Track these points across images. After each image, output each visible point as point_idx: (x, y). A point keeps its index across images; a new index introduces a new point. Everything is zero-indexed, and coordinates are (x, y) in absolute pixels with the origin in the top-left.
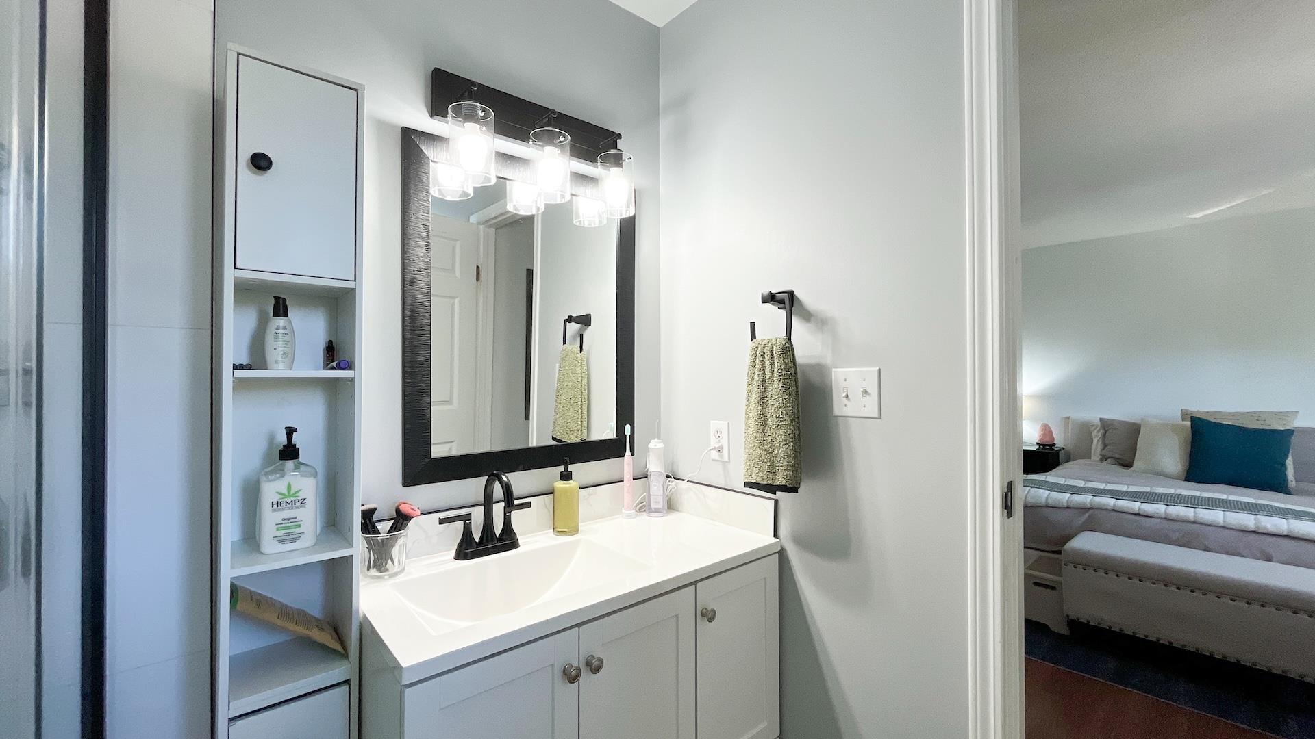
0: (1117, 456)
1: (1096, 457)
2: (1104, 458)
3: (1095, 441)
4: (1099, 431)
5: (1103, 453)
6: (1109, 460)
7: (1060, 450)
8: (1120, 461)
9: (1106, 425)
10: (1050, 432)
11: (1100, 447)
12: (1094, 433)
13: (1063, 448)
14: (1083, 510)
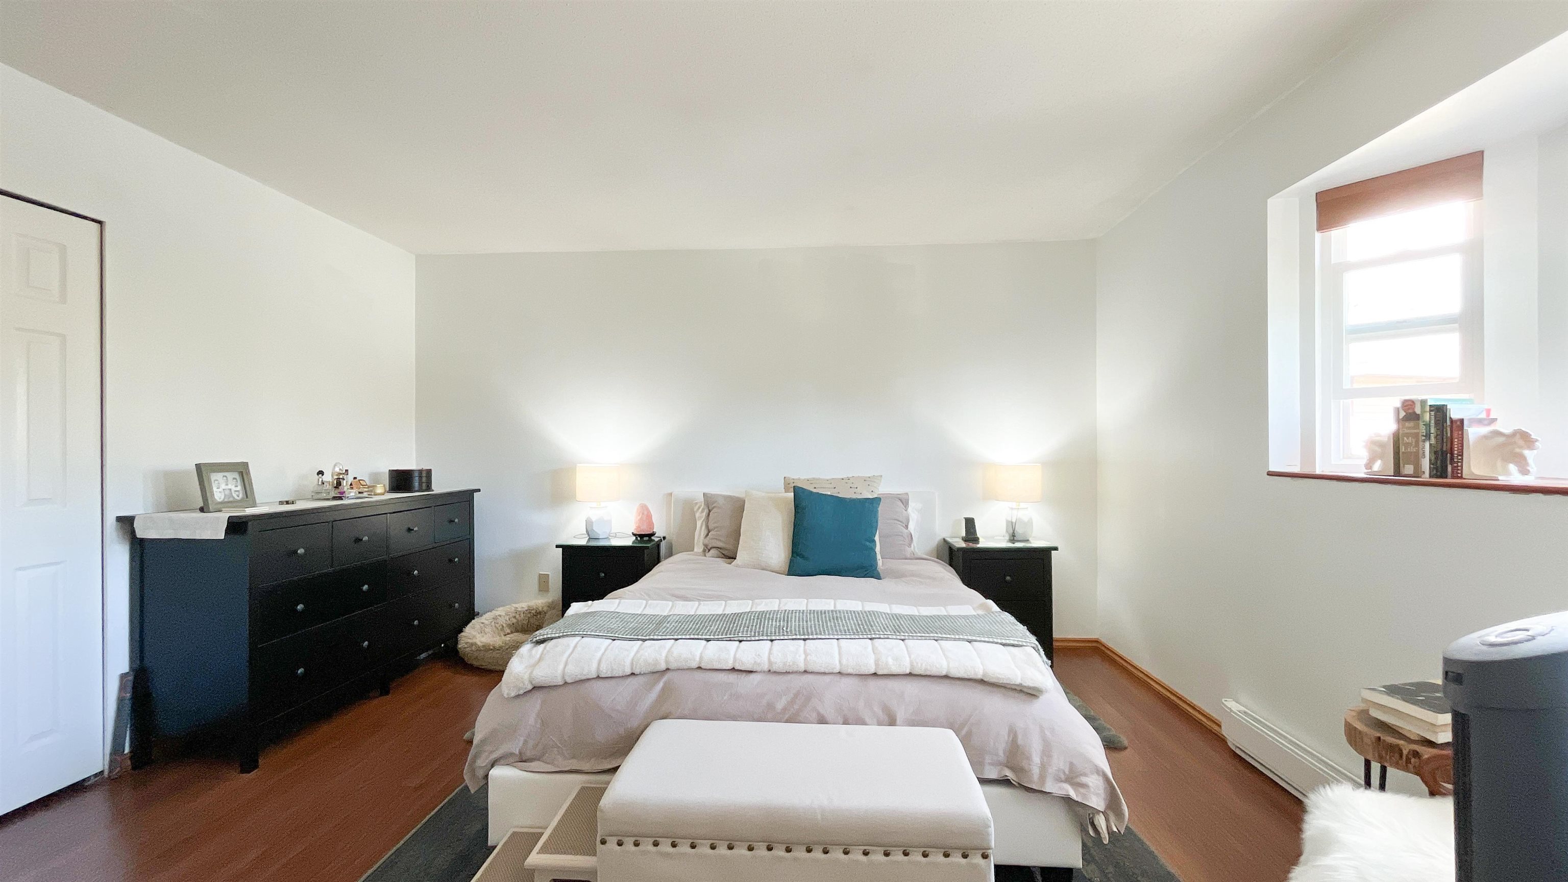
0: (720, 544)
1: (699, 548)
2: (707, 549)
3: (699, 523)
4: (702, 512)
5: (706, 541)
6: (713, 552)
7: (661, 540)
8: (725, 552)
9: (710, 503)
10: (649, 517)
11: (704, 532)
12: (697, 515)
13: (664, 538)
14: (657, 675)
